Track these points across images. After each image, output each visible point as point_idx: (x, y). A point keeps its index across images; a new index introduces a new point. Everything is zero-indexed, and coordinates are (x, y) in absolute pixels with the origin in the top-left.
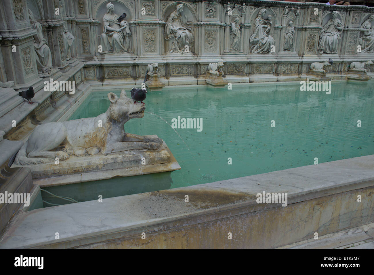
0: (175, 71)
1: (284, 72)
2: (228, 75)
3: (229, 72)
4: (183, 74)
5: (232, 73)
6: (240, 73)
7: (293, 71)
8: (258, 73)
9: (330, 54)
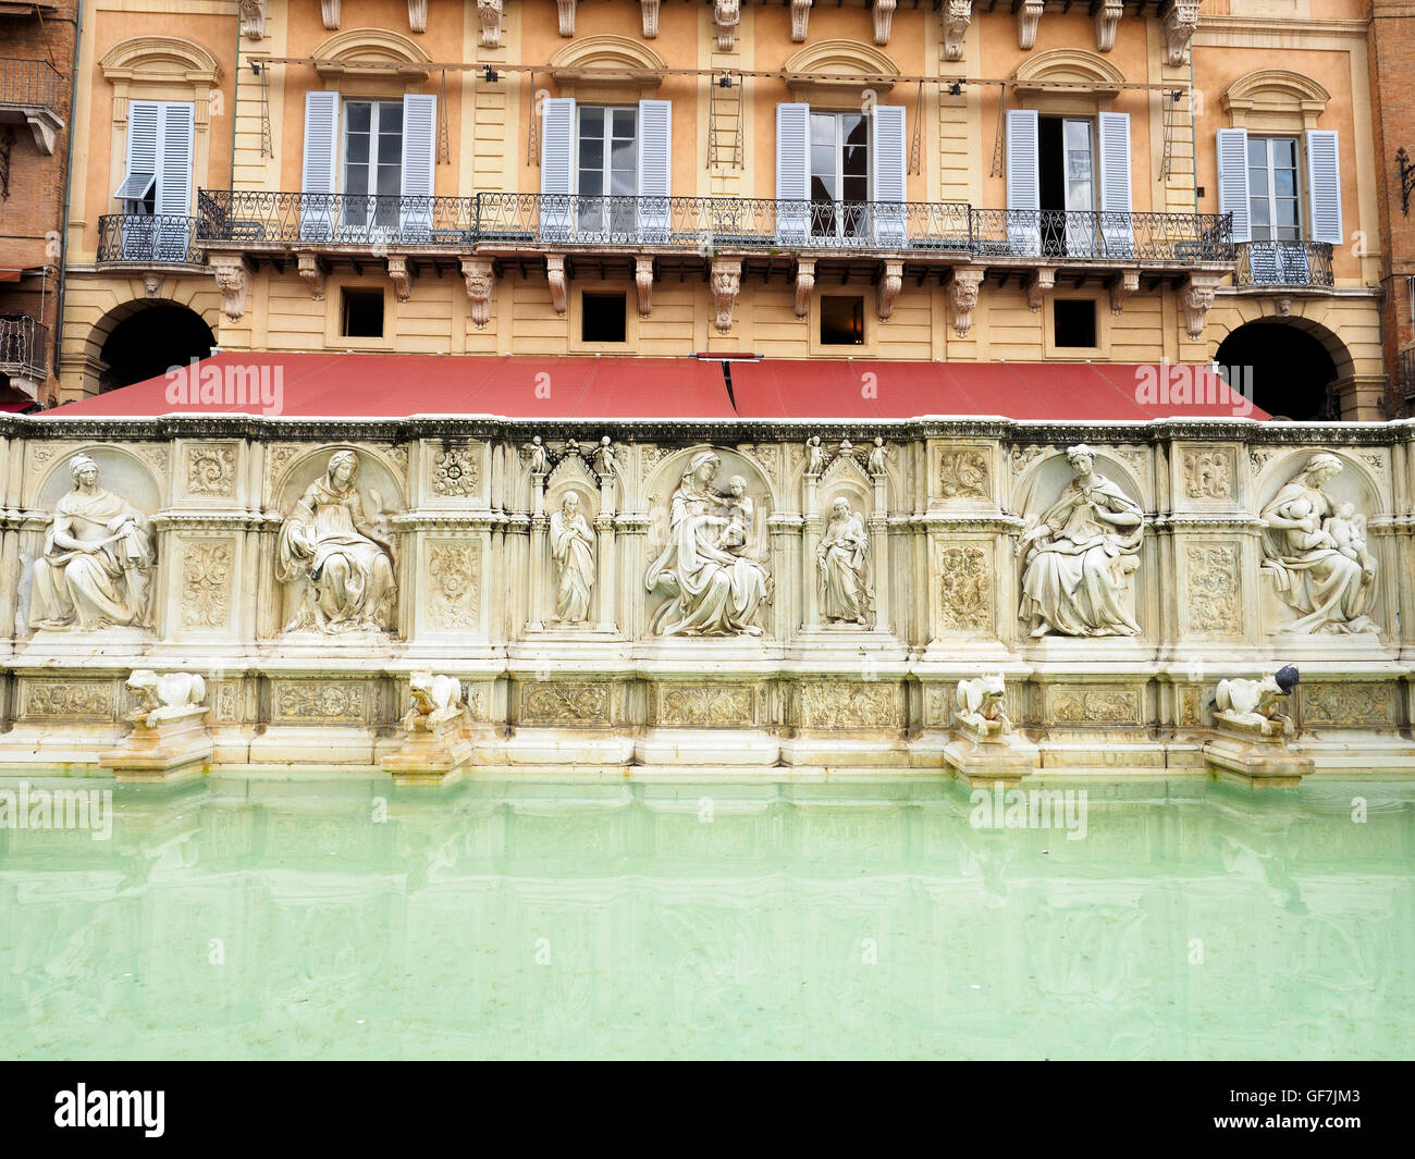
0: (293, 705)
1: (819, 724)
2: (528, 726)
3: (531, 715)
4: (321, 714)
5: (545, 719)
6: (587, 721)
7: (871, 719)
8: (678, 722)
9: (1081, 636)
